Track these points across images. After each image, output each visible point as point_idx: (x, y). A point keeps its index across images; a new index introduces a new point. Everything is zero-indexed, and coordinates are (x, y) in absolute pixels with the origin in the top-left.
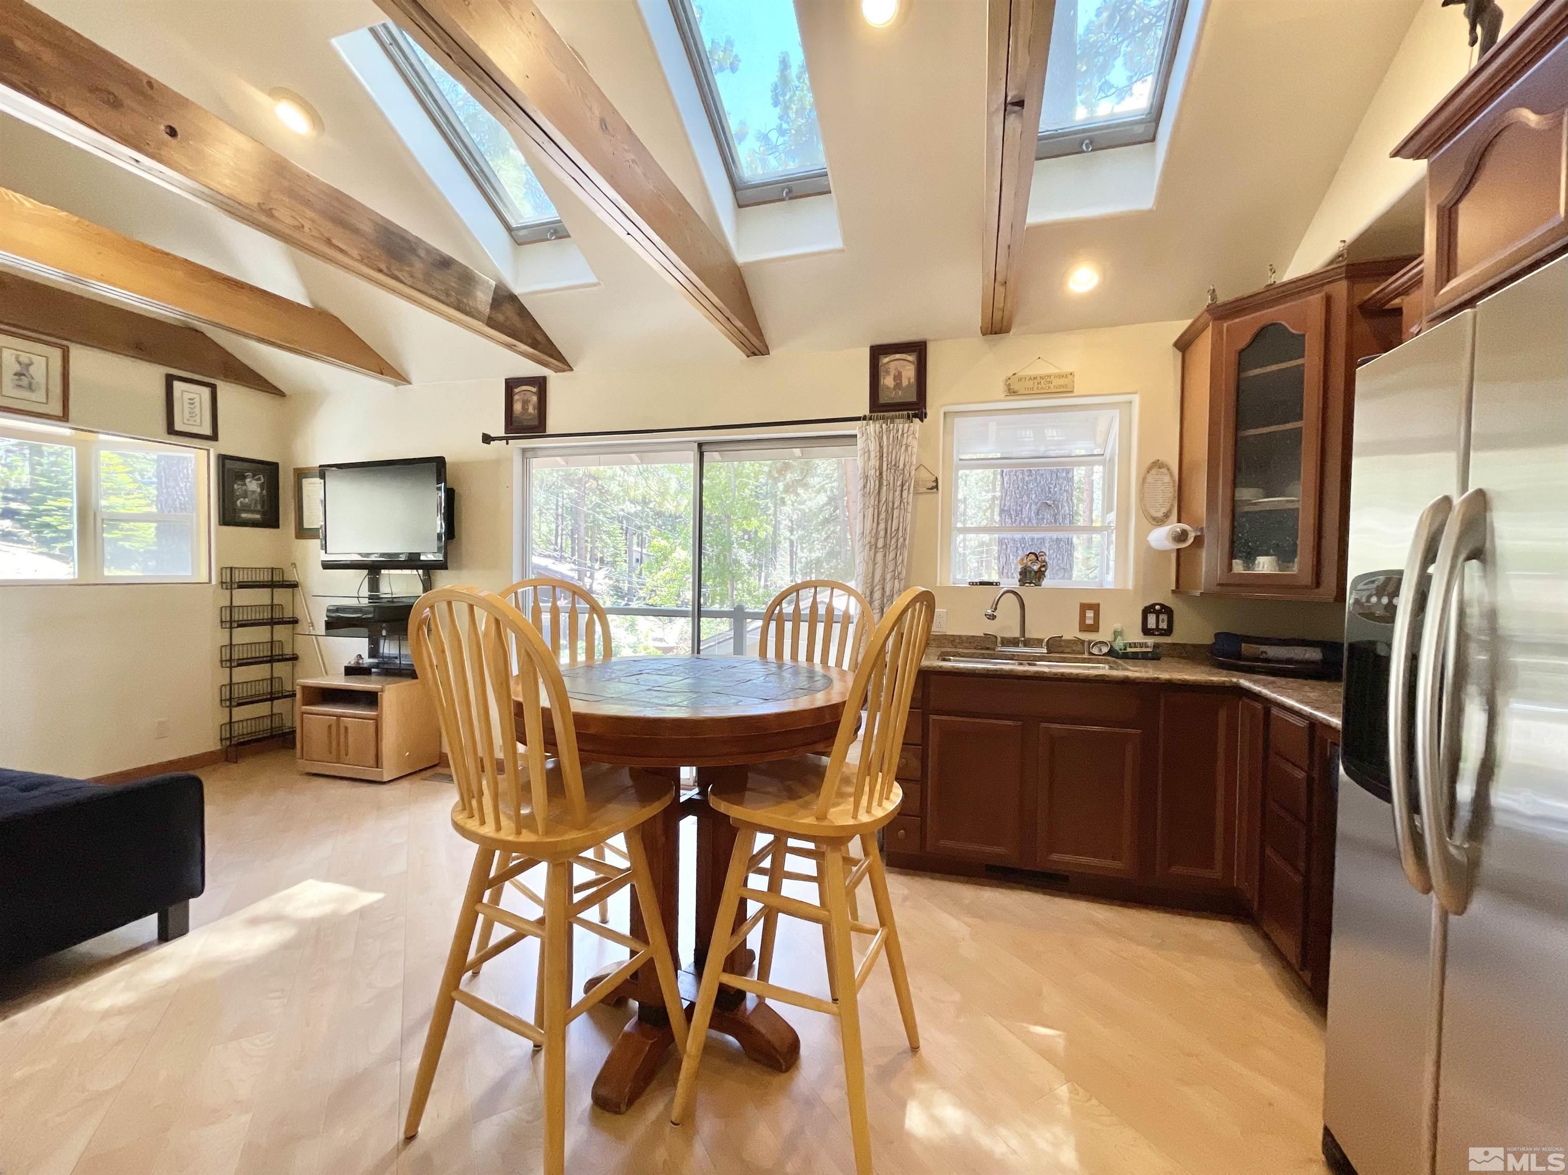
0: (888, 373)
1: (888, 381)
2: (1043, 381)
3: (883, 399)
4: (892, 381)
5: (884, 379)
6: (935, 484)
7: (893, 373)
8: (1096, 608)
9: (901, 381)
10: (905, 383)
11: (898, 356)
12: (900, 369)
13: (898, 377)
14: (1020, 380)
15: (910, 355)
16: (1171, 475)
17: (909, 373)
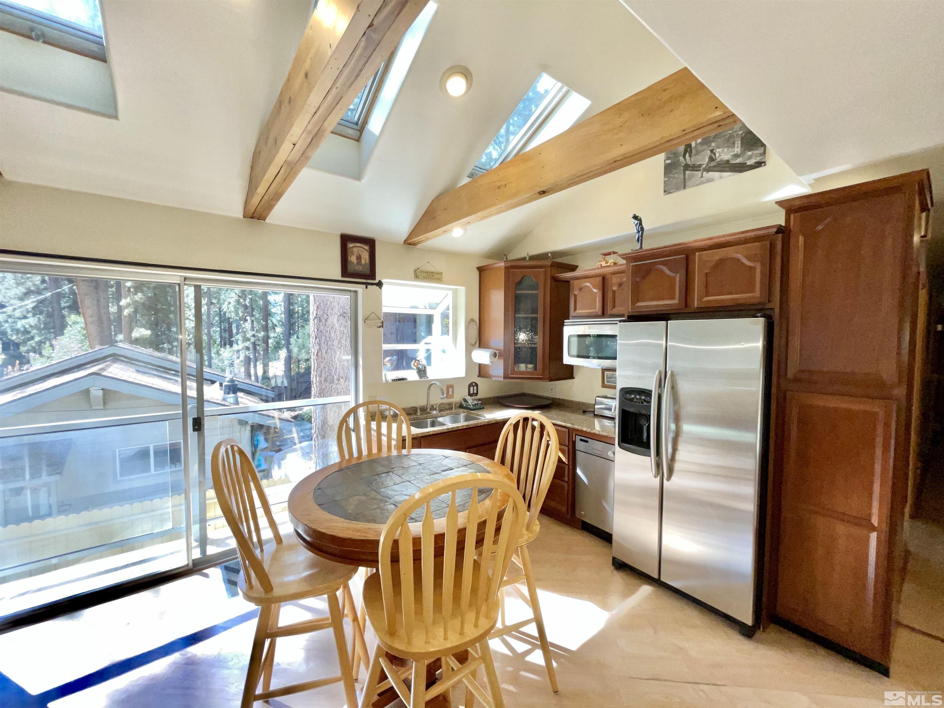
0: (353, 254)
1: (353, 259)
2: (431, 275)
3: (350, 269)
4: (356, 259)
5: (351, 257)
6: (382, 324)
7: (356, 255)
8: (452, 386)
9: (361, 260)
10: (363, 262)
11: (358, 245)
12: (361, 254)
13: (359, 258)
14: (421, 272)
15: (366, 246)
16: (477, 325)
17: (366, 257)
